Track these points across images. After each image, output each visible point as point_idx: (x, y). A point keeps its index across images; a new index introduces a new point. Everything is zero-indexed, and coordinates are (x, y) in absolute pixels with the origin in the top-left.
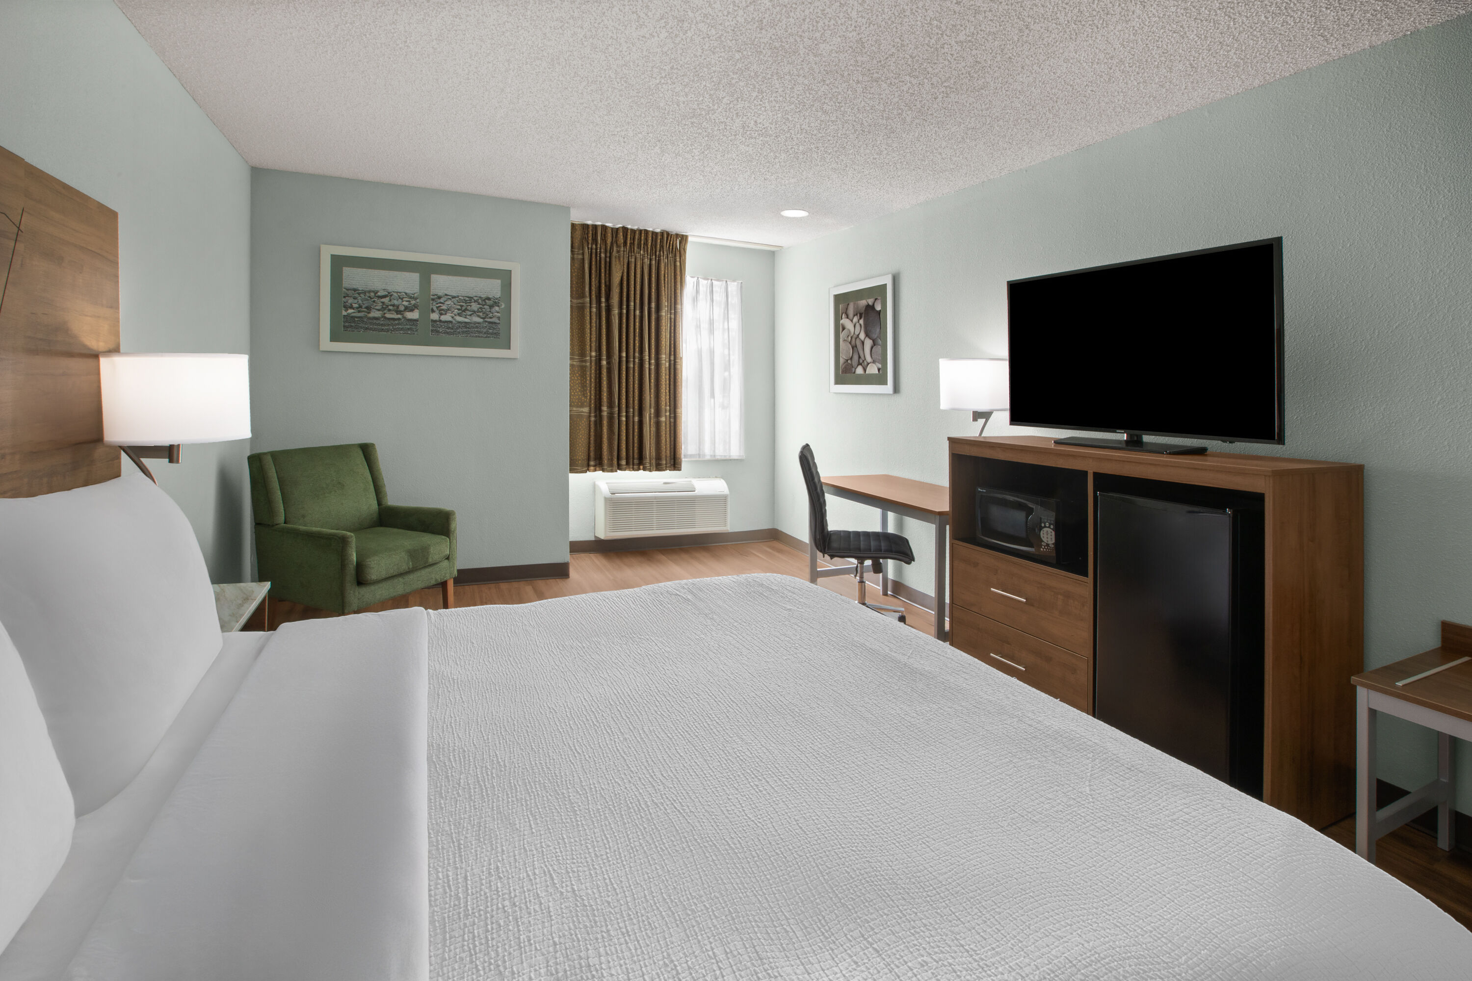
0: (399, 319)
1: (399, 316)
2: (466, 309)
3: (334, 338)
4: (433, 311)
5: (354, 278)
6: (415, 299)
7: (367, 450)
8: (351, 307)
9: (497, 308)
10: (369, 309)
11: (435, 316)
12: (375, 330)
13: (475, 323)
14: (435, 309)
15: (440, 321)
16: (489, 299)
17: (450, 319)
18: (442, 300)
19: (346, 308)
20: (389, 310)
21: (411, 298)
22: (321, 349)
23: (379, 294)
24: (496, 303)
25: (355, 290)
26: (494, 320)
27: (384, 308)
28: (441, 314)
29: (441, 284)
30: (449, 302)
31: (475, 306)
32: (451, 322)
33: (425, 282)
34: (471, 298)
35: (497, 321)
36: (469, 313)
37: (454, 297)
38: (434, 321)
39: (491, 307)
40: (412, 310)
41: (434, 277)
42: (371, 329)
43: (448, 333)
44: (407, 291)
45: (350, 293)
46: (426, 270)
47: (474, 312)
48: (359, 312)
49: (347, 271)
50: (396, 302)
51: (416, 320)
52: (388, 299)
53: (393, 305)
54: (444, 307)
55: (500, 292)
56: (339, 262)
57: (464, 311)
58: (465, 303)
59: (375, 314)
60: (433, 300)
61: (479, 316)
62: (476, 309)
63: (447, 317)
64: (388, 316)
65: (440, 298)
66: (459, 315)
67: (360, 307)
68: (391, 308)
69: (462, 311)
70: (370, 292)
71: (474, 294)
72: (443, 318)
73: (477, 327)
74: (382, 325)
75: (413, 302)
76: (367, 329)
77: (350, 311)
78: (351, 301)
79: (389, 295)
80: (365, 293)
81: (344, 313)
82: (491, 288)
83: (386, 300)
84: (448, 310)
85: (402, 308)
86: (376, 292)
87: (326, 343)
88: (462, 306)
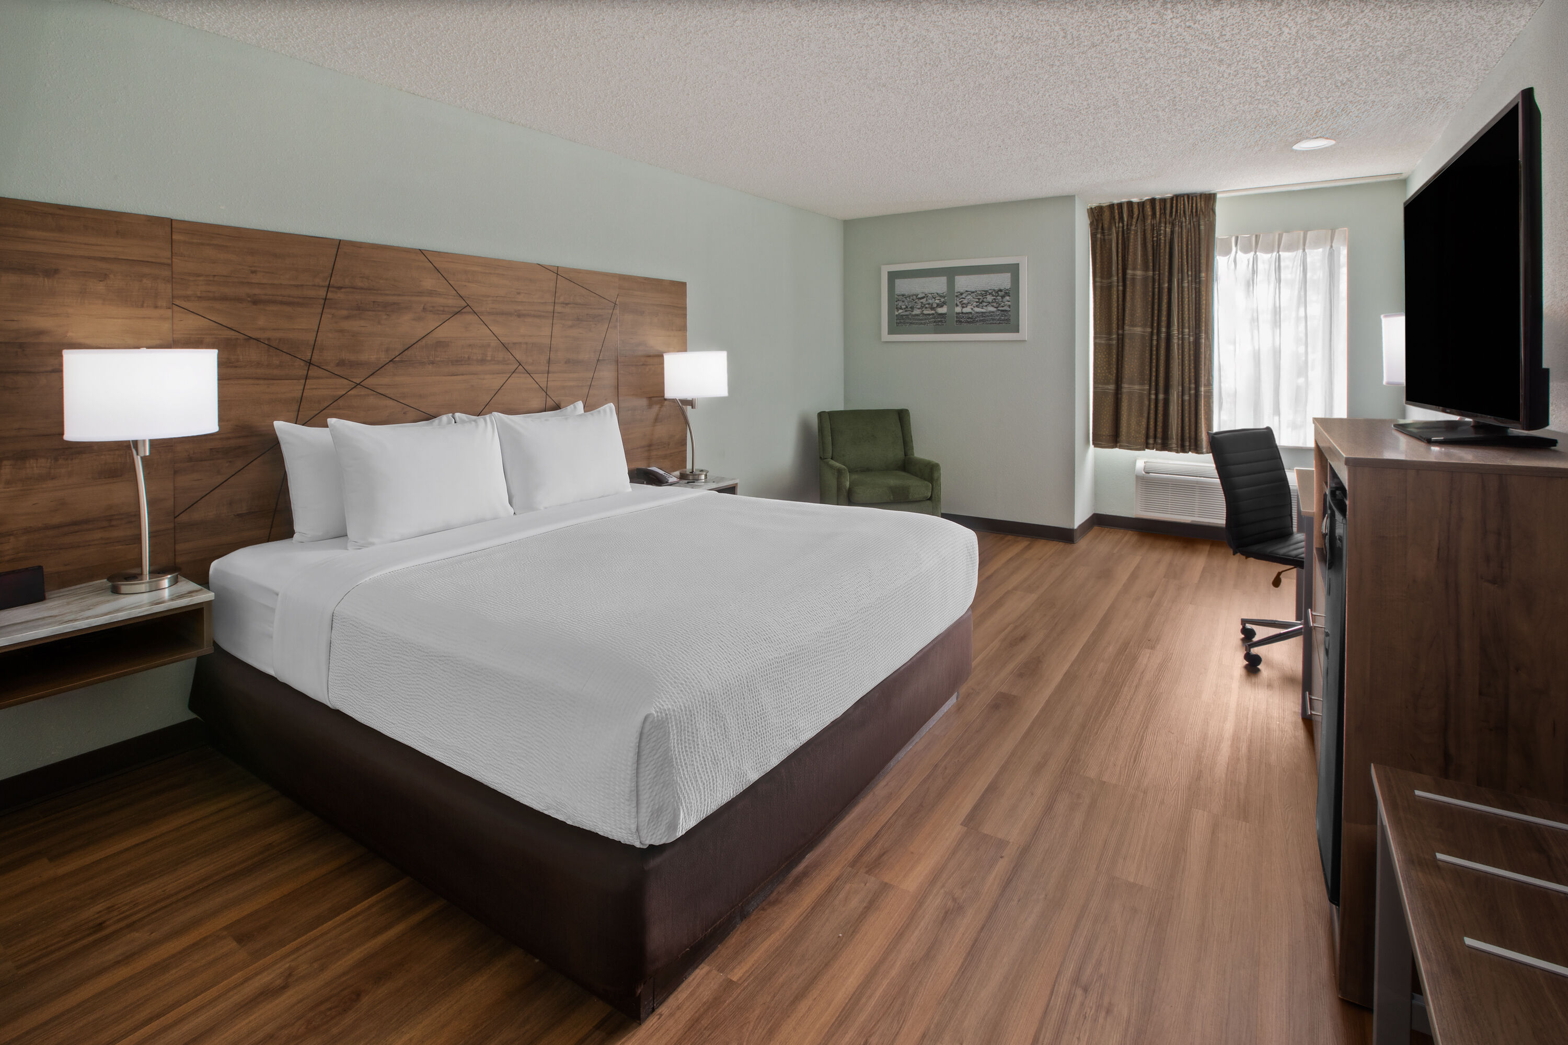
0: (933, 314)
1: (933, 312)
2: (983, 301)
3: (891, 331)
4: (957, 305)
5: (905, 286)
6: (944, 297)
7: (902, 416)
8: (901, 308)
9: (1008, 298)
10: (912, 308)
11: (958, 309)
12: (917, 324)
13: (990, 312)
14: (958, 303)
15: (962, 313)
16: (1001, 290)
17: (970, 311)
18: (963, 296)
19: (898, 309)
20: (926, 308)
21: (941, 296)
22: (882, 340)
23: (919, 296)
24: (1007, 294)
25: (903, 295)
26: (1006, 308)
27: (923, 306)
28: (963, 307)
29: (963, 283)
30: (969, 297)
31: (990, 298)
32: (971, 313)
33: (951, 284)
34: (986, 291)
35: (1008, 309)
36: (985, 304)
37: (973, 292)
38: (959, 313)
39: (1003, 297)
40: (942, 306)
41: (957, 278)
42: (913, 323)
43: (968, 322)
44: (938, 292)
45: (900, 298)
46: (951, 273)
47: (989, 303)
48: (906, 311)
49: (898, 282)
50: (930, 301)
51: (945, 314)
52: (925, 299)
53: (929, 304)
54: (965, 301)
55: (1010, 284)
56: (893, 276)
57: (981, 303)
58: (981, 296)
59: (917, 312)
60: (957, 296)
61: (993, 306)
62: (990, 301)
63: (967, 310)
64: (925, 312)
65: (962, 294)
66: (977, 306)
67: (907, 307)
68: (927, 306)
69: (980, 303)
70: (913, 295)
71: (989, 288)
72: (965, 310)
73: (991, 316)
74: (921, 320)
75: (943, 300)
76: (911, 323)
77: (900, 311)
78: (900, 303)
79: (926, 296)
80: (909, 297)
81: (897, 313)
82: (1002, 281)
83: (924, 300)
84: (969, 303)
85: (935, 305)
86: (917, 295)
87: (886, 336)
88: (979, 299)
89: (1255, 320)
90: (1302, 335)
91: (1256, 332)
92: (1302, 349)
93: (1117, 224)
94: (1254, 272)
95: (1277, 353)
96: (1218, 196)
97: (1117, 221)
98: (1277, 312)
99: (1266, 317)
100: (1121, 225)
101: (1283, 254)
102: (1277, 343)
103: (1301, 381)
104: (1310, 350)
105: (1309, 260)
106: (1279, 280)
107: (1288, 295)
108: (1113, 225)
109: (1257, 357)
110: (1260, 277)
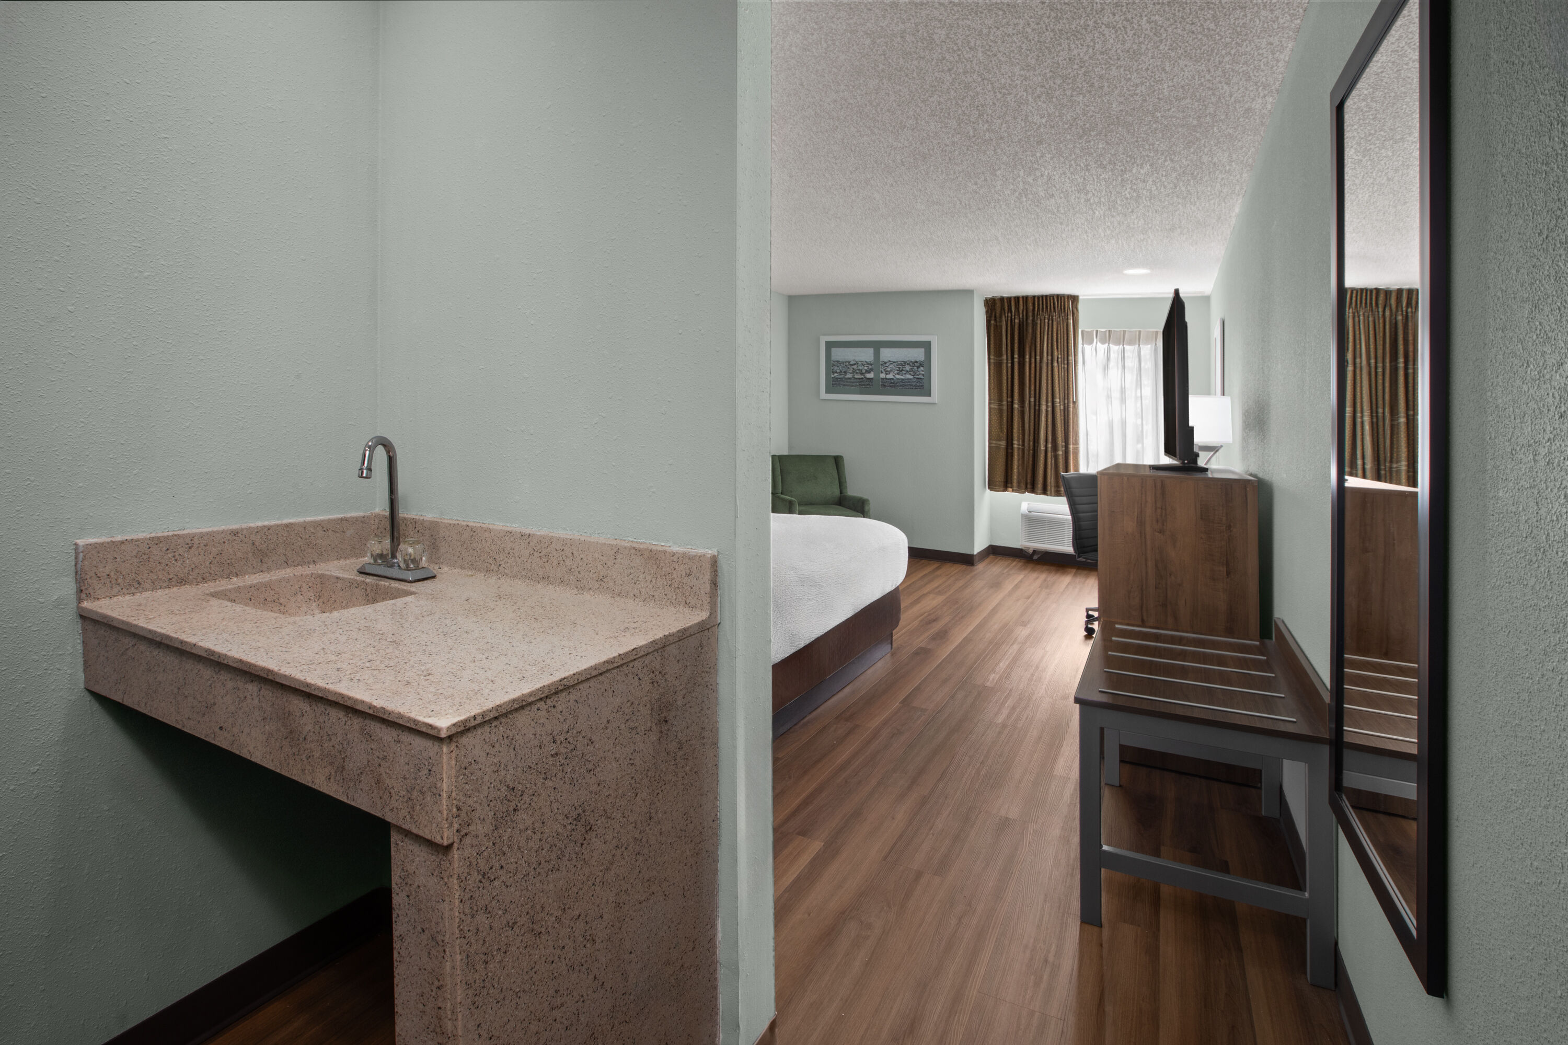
0: (862, 378)
1: (862, 376)
2: (902, 370)
3: (828, 391)
4: (882, 372)
5: (839, 354)
6: (871, 365)
7: (838, 461)
8: (836, 372)
9: (922, 368)
10: (845, 372)
11: (883, 376)
12: (848, 386)
13: (908, 379)
14: (883, 371)
15: (886, 379)
16: (916, 362)
17: (892, 377)
18: (887, 365)
19: (834, 373)
20: (857, 373)
21: (869, 364)
22: (821, 398)
23: (851, 363)
24: (921, 365)
25: (838, 362)
26: (921, 376)
27: (854, 372)
28: (887, 374)
29: (887, 354)
30: (891, 366)
31: (908, 368)
32: (893, 379)
33: (877, 354)
34: (905, 362)
35: (922, 377)
36: (904, 372)
37: (894, 362)
38: (883, 379)
39: (918, 367)
40: (869, 372)
41: (882, 350)
42: (847, 385)
43: (891, 386)
44: (867, 360)
45: (835, 363)
46: (877, 346)
47: (907, 371)
48: (840, 375)
49: (834, 350)
50: (860, 368)
51: (872, 379)
52: (856, 366)
53: (859, 370)
54: (888, 369)
55: (924, 357)
56: (830, 345)
57: (901, 371)
58: (901, 366)
59: (849, 376)
60: (882, 365)
61: (910, 374)
62: (908, 370)
63: (890, 376)
64: (856, 376)
65: (885, 363)
66: (898, 374)
67: (841, 372)
68: (858, 371)
69: (900, 371)
70: (846, 362)
71: (908, 359)
72: (888, 376)
73: (909, 382)
74: (853, 382)
75: (870, 367)
76: (844, 385)
77: (836, 375)
78: (836, 368)
79: (856, 363)
80: (843, 363)
81: (833, 376)
82: (917, 354)
83: (855, 367)
84: (891, 371)
85: (864, 371)
86: (849, 362)
87: (823, 395)
88: (899, 368)
89: (1109, 397)
90: (1139, 410)
91: (1110, 406)
92: (1139, 421)
93: (1006, 315)
94: (1108, 359)
95: (1124, 423)
96: (1080, 298)
97: (1006, 312)
98: (1123, 391)
99: (1116, 395)
100: (1009, 314)
101: (1127, 347)
102: (1124, 416)
103: (1140, 446)
104: (1144, 422)
105: (1142, 353)
106: (1124, 367)
107: (1130, 378)
108: (1003, 314)
109: (1111, 425)
110: (1112, 364)
